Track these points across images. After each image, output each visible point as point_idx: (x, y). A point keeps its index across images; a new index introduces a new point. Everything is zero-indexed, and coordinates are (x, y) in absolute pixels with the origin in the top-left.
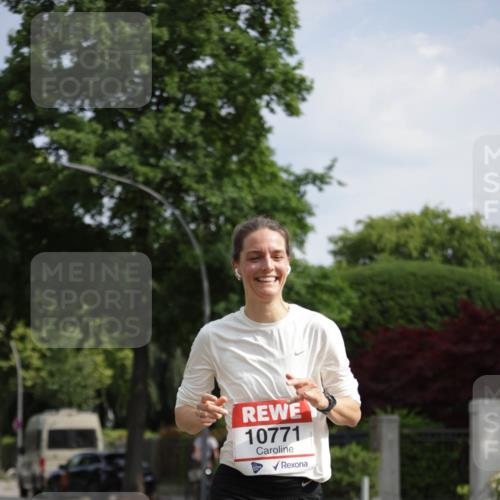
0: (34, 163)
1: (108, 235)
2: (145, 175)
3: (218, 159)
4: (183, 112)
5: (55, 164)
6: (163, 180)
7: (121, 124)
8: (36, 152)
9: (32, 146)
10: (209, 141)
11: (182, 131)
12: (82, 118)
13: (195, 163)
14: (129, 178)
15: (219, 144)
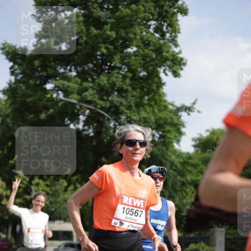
0: (46, 97)
1: (82, 134)
2: (101, 105)
3: (137, 98)
4: (121, 74)
5: (56, 98)
6: (110, 107)
7: (90, 79)
8: (47, 92)
9: (45, 89)
10: (134, 89)
11: (121, 83)
12: (71, 75)
13: (126, 99)
14: (93, 106)
15: (138, 90)
